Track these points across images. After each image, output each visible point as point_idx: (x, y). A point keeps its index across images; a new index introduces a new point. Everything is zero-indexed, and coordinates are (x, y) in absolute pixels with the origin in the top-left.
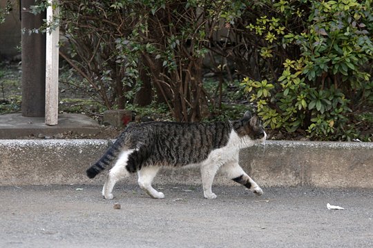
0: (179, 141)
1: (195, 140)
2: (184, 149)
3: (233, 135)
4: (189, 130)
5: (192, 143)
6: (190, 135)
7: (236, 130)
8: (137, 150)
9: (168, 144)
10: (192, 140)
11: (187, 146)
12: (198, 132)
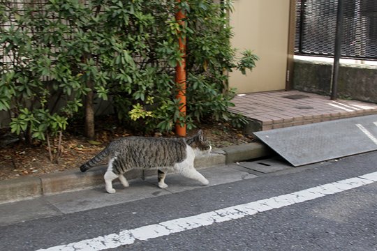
0: (146, 153)
1: (159, 153)
2: (150, 158)
3: (189, 149)
4: (155, 144)
5: (157, 154)
6: (156, 148)
7: (189, 145)
8: (116, 158)
9: (138, 154)
10: (157, 152)
11: (152, 156)
12: (162, 148)
